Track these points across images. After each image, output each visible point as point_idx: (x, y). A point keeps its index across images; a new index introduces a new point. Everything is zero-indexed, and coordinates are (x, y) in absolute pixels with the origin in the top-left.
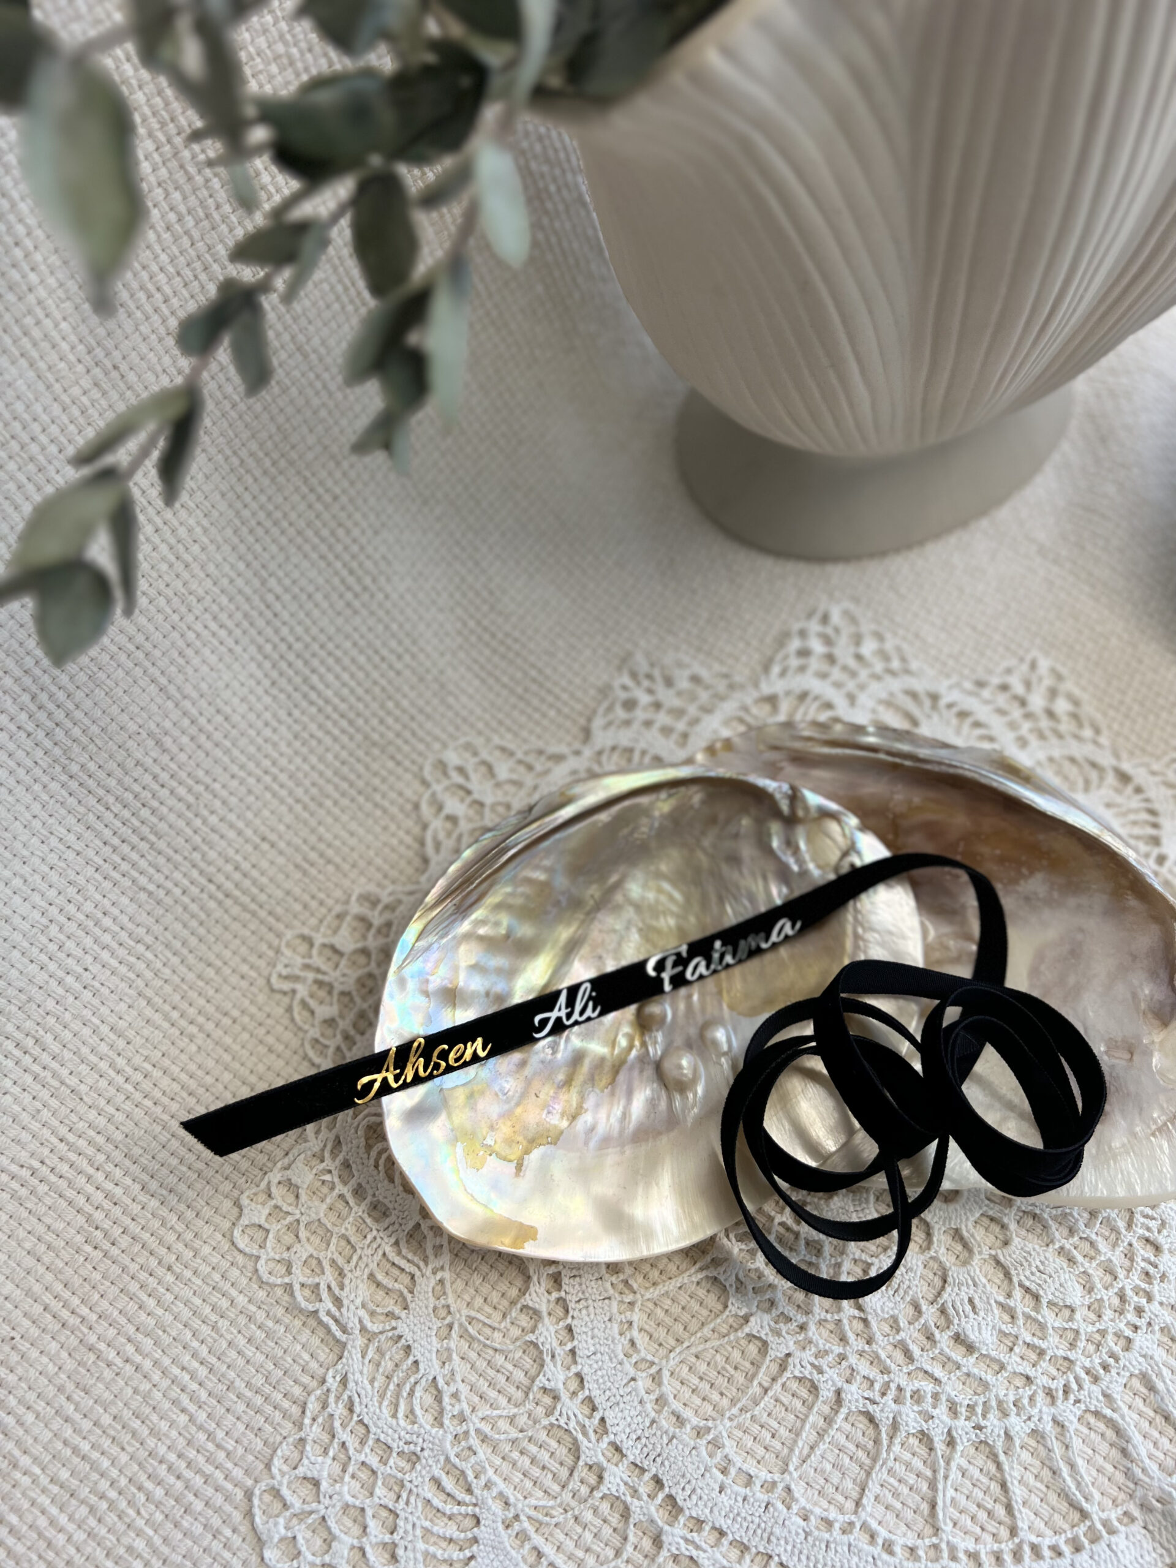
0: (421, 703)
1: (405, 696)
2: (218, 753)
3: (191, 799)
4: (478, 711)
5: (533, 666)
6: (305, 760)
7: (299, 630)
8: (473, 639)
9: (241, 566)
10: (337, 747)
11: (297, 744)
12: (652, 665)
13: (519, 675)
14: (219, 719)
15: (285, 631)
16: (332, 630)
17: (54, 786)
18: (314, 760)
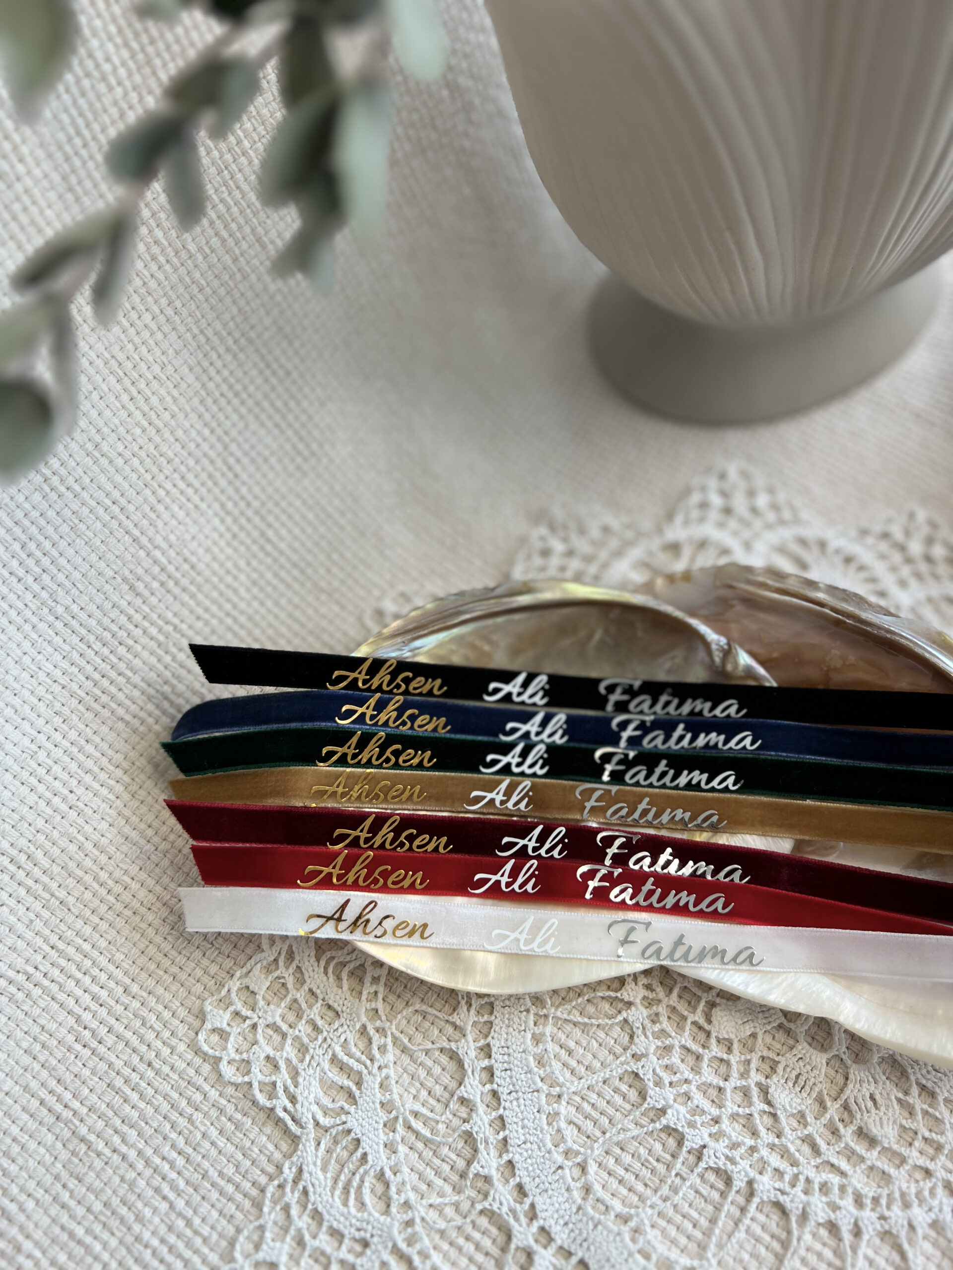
3: (162, 638)
9: (206, 432)
17: (42, 626)
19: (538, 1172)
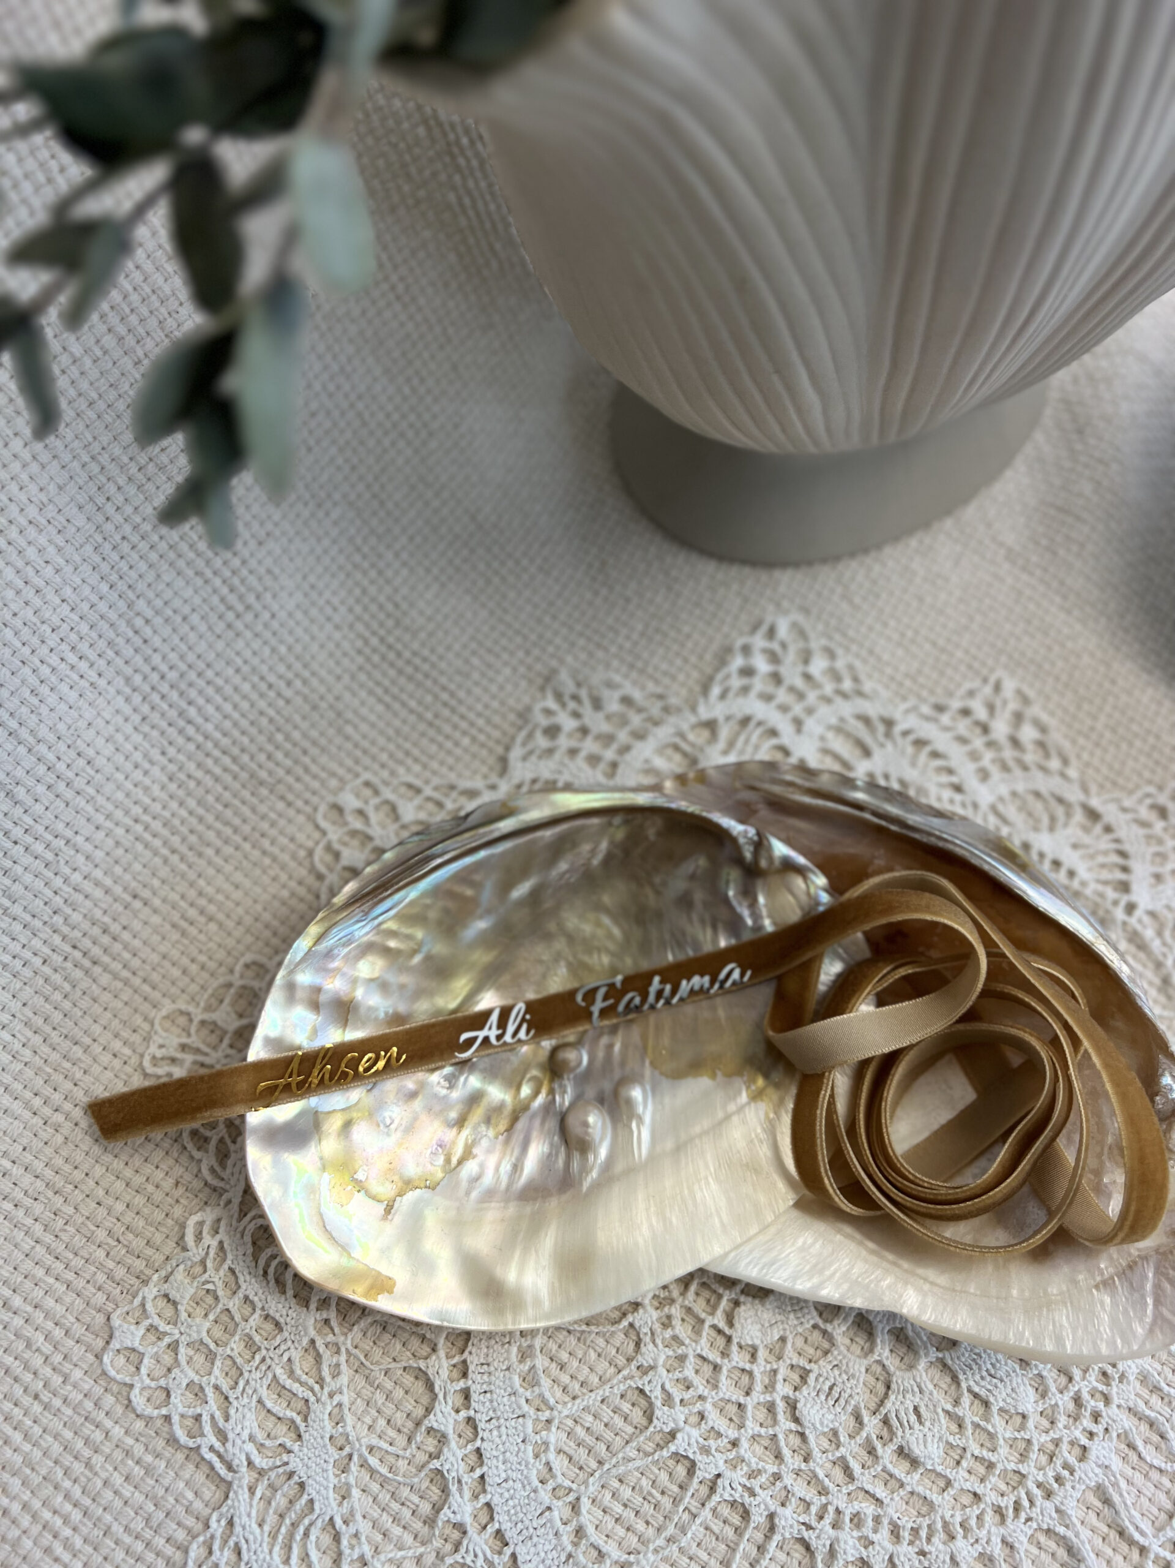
0: (314, 734)
1: (296, 727)
2: (81, 802)
3: (49, 856)
4: (381, 741)
5: (444, 688)
6: (181, 804)
7: (173, 657)
8: (376, 658)
10: (219, 789)
11: (173, 787)
12: (579, 685)
13: (429, 699)
14: (81, 762)
15: (157, 659)
16: (211, 656)
18: (192, 803)
19: (521, 1515)
